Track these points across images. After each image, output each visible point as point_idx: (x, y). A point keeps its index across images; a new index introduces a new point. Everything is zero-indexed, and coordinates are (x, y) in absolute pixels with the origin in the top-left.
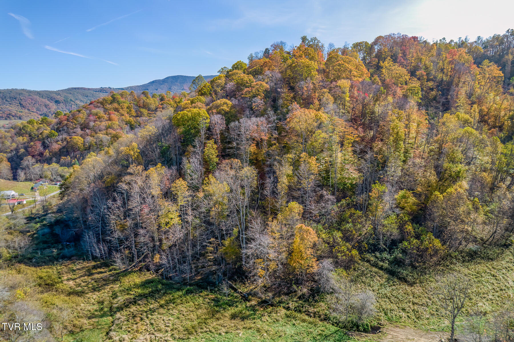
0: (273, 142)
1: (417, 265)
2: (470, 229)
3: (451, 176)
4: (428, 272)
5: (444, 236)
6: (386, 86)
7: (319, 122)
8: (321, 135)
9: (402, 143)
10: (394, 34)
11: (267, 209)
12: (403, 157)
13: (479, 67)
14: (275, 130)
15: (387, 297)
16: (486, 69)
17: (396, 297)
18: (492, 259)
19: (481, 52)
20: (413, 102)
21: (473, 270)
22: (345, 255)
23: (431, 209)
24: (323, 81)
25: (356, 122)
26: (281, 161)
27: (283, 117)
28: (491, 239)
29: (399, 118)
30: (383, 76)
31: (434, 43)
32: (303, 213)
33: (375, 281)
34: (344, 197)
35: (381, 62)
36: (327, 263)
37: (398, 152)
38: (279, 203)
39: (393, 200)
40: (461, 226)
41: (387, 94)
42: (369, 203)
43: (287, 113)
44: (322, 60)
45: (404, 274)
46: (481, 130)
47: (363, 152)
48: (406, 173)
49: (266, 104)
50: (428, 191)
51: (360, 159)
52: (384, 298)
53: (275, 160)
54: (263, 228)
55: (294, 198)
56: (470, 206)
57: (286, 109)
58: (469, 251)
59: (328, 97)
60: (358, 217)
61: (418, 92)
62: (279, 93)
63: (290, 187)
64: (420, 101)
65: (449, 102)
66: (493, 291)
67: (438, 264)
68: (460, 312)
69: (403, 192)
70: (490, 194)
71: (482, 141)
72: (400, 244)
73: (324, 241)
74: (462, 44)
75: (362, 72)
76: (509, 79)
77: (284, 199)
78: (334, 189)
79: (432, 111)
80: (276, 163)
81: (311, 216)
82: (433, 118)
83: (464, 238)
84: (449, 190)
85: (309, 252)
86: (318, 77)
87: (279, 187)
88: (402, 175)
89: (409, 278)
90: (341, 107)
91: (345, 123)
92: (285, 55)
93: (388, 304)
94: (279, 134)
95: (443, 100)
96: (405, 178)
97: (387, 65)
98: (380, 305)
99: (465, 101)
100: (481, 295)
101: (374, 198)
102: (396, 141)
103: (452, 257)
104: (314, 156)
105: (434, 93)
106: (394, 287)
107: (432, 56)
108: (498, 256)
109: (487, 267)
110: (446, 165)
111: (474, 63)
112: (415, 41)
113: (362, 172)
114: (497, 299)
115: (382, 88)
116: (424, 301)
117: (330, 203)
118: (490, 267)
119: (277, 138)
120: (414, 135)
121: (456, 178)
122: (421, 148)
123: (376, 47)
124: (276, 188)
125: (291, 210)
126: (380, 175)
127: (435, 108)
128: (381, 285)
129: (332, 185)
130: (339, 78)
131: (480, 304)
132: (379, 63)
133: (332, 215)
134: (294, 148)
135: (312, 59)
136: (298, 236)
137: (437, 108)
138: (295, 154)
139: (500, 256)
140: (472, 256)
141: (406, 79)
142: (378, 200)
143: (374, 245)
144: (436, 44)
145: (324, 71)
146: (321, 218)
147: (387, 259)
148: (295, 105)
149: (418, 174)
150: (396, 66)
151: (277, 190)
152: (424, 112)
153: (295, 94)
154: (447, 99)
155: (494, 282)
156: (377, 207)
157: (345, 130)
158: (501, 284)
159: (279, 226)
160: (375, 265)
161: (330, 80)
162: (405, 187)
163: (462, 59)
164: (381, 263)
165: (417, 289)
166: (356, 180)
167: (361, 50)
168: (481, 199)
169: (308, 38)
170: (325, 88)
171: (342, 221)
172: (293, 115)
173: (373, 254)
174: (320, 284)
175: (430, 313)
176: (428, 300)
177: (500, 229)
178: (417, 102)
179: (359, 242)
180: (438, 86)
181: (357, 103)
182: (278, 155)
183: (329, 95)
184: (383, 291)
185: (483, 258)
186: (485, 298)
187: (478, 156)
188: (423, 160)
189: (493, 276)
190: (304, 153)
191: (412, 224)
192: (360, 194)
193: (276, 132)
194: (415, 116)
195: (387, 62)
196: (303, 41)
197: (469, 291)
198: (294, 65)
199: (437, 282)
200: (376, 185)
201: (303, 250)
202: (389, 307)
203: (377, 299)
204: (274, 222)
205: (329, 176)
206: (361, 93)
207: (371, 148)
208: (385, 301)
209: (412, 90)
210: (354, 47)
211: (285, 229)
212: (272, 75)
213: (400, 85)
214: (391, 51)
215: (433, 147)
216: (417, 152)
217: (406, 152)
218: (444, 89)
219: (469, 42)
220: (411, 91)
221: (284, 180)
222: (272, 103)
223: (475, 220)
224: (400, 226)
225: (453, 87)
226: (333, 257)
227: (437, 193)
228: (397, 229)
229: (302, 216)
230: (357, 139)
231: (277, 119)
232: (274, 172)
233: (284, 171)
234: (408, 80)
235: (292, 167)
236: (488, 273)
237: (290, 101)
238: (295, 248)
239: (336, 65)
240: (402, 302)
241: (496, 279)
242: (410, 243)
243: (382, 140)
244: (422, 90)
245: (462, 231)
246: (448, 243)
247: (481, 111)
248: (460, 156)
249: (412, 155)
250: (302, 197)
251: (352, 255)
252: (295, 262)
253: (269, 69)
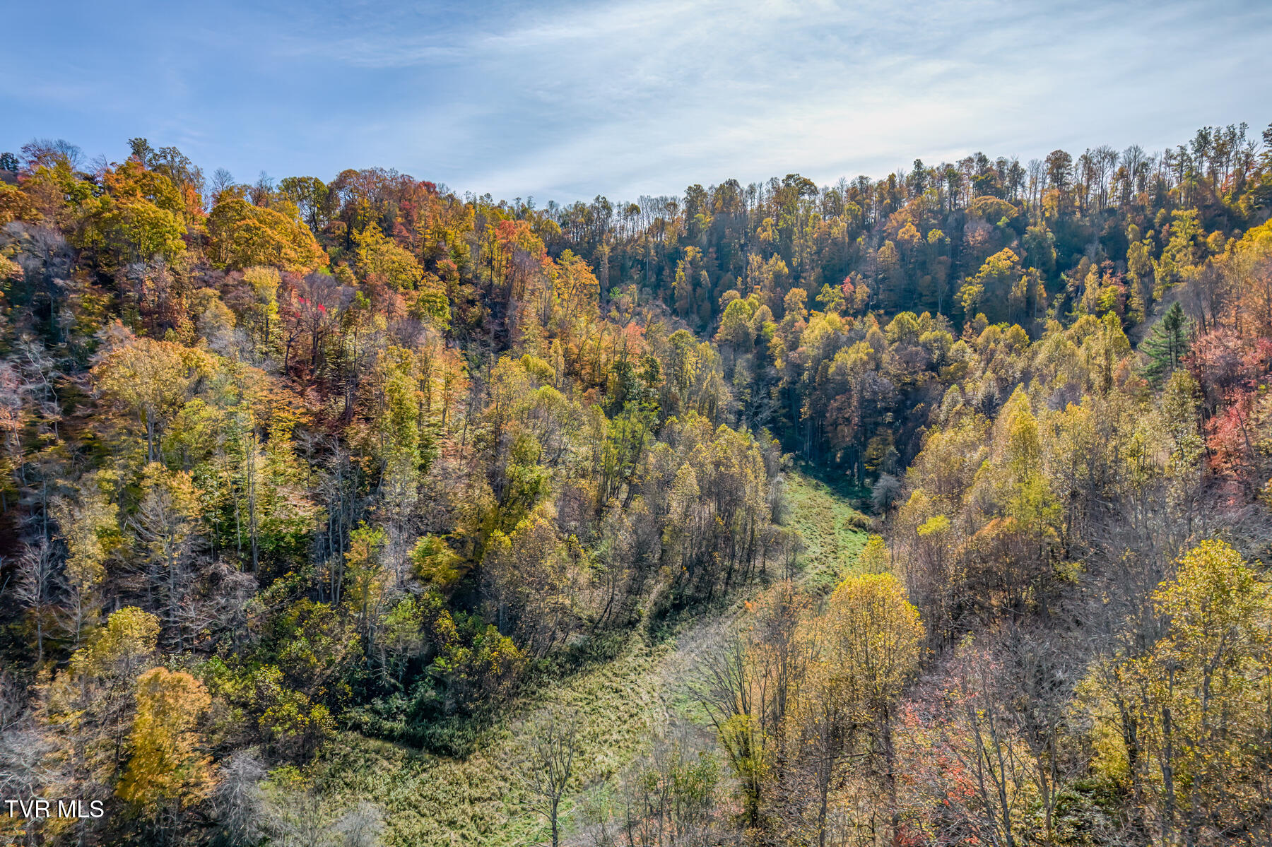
0: (43, 437)
1: (472, 706)
2: (567, 602)
3: (522, 493)
4: (495, 719)
5: (521, 629)
6: (370, 291)
7: (195, 377)
8: (203, 414)
9: (413, 425)
10: (382, 170)
11: (31, 646)
12: (418, 458)
13: (556, 263)
14: (51, 399)
15: (410, 805)
16: (569, 268)
17: (431, 799)
18: (611, 658)
19: (557, 232)
20: (432, 330)
21: (580, 689)
22: (295, 726)
23: (488, 572)
24: (202, 267)
25: (299, 377)
26: (77, 491)
27: (80, 361)
28: (606, 615)
29: (403, 367)
30: (361, 265)
31: (470, 203)
32: (161, 637)
33: (379, 773)
34: (280, 572)
35: (355, 231)
36: (245, 761)
37: (406, 446)
38: (75, 618)
39: (404, 562)
40: (551, 600)
41: (374, 309)
42: (346, 579)
43: (93, 351)
44: (199, 212)
45: (445, 737)
46: (571, 392)
47: (322, 451)
48: (429, 496)
49: (12, 320)
50: (479, 530)
51: (315, 468)
52: (404, 810)
53: (54, 489)
54: (15, 708)
55: (128, 597)
56: (564, 554)
57: (86, 339)
58: (571, 650)
59: (217, 310)
60: (322, 619)
61: (442, 308)
62: (60, 291)
63: (112, 567)
64: (448, 327)
65: (506, 331)
66: (618, 723)
67: (514, 695)
68: (566, 787)
69: (425, 539)
70: (596, 523)
71: (573, 415)
72: (429, 667)
73: (232, 702)
74: (523, 213)
75: (309, 251)
76: (609, 291)
77: (93, 603)
78: (251, 554)
79: (474, 349)
80: (57, 500)
81: (186, 640)
82: (478, 367)
83: (560, 623)
84: (521, 524)
85: (186, 743)
86: (188, 257)
87: (73, 568)
88: (419, 500)
89: (458, 744)
90: (257, 336)
91: (269, 379)
92: (78, 183)
93: (414, 821)
94: (67, 412)
95: (494, 327)
96: (427, 506)
97: (369, 240)
98: (395, 830)
99: (537, 332)
100: (601, 738)
101: (357, 563)
102: (400, 420)
103: (541, 672)
104: (186, 469)
105: (476, 310)
106: (424, 776)
107: (468, 229)
108: (620, 647)
109: (604, 675)
110: (511, 469)
111: (548, 254)
112: (429, 192)
113: (322, 502)
114: (627, 737)
115: (360, 294)
116: (493, 789)
117: (240, 593)
118: (610, 674)
119: (60, 423)
120: (441, 405)
121: (532, 495)
122: (457, 437)
123: (341, 194)
124: (60, 574)
125: (118, 633)
126: (369, 504)
127: (481, 345)
128: (394, 779)
129: (244, 545)
130: (248, 261)
131: (600, 758)
132: (349, 233)
133: (250, 624)
134: (122, 450)
135: (166, 203)
136: (148, 706)
137: (484, 344)
138: (125, 467)
139: (623, 646)
140: (577, 660)
141: (414, 276)
142: (369, 569)
143: (367, 682)
144: (473, 204)
145: (205, 241)
146: (220, 639)
147: (402, 712)
148: (117, 328)
149: (455, 494)
150: (391, 246)
151: (66, 579)
152: (457, 351)
153: (117, 296)
154: (502, 324)
155: (618, 702)
156: (366, 585)
157: (272, 397)
158: (631, 703)
159: (80, 689)
160: (375, 733)
161: (223, 266)
162: (430, 528)
163: (526, 244)
164: (387, 725)
165: (477, 765)
166: (308, 525)
167: (305, 198)
168: (583, 535)
169: (150, 144)
170: (209, 285)
171: (276, 634)
172: (112, 357)
173: (367, 706)
174: (226, 828)
175: (509, 810)
176: (502, 784)
177: (620, 591)
178: (443, 330)
179: (329, 683)
180: (483, 296)
181: (299, 329)
182: (66, 475)
183: (222, 305)
184: (400, 792)
185: (596, 659)
186: (606, 741)
187: (569, 446)
188: (464, 462)
189: (617, 692)
190: (153, 464)
191: (452, 613)
192: (321, 559)
193: (55, 405)
194: (439, 362)
195: (368, 234)
196: (136, 153)
197: (578, 736)
198: (107, 215)
199: (516, 734)
200: (361, 530)
201: (167, 743)
202: (417, 828)
203: (388, 817)
204: (59, 679)
205: (232, 520)
206: (308, 304)
207: (342, 440)
208: (407, 818)
209: (429, 302)
210: (287, 188)
211: (99, 695)
212: (33, 237)
213: (401, 289)
214: (378, 209)
215: (483, 431)
216: (450, 444)
217: (425, 445)
218: (495, 304)
219: (535, 209)
220: (427, 305)
221: (89, 548)
222: (37, 319)
223: (575, 582)
224: (424, 623)
225: (513, 300)
226: (260, 741)
227: (498, 533)
228: (420, 631)
229: (158, 645)
230: (304, 420)
231: (56, 367)
232: (53, 528)
233: (89, 521)
234: (419, 279)
235: (115, 507)
236: (608, 687)
237: (101, 314)
238: (139, 742)
239: (239, 227)
240: (447, 805)
241: (622, 697)
242: (451, 659)
243: (367, 420)
244: (452, 303)
245: (554, 610)
246: (530, 642)
247: (567, 353)
248: (535, 446)
249: (439, 451)
250: (155, 589)
251: (311, 722)
252: (139, 786)
253: (19, 218)
